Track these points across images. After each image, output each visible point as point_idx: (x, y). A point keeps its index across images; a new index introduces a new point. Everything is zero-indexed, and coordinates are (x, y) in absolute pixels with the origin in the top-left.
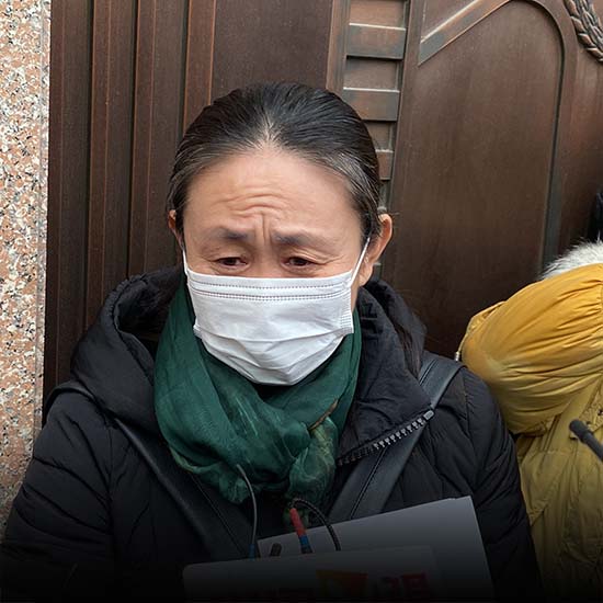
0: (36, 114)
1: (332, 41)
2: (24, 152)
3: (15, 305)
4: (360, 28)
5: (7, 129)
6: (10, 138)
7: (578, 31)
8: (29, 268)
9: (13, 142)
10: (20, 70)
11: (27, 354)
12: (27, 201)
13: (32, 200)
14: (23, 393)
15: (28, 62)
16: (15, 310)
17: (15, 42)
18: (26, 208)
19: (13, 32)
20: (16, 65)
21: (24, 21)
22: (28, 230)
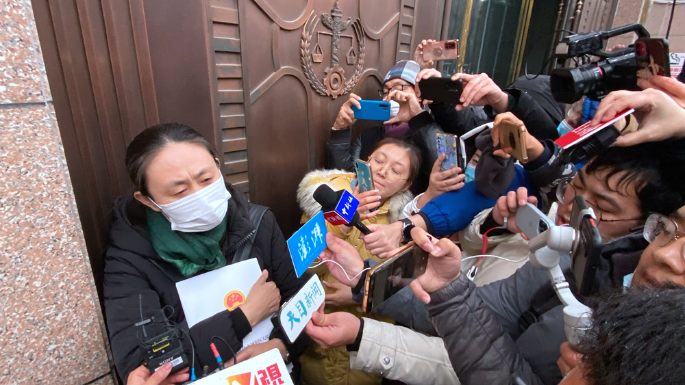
0: (59, 165)
1: (212, 99)
2: (56, 182)
3: (69, 248)
4: (223, 92)
5: (44, 174)
6: (47, 178)
7: (311, 85)
8: (72, 231)
9: (49, 179)
10: (45, 147)
11: (81, 266)
12: (64, 203)
13: (66, 202)
14: (83, 282)
15: (48, 143)
16: (69, 250)
17: (39, 134)
18: (64, 206)
19: (36, 130)
20: (42, 145)
21: (41, 124)
22: (68, 216)
